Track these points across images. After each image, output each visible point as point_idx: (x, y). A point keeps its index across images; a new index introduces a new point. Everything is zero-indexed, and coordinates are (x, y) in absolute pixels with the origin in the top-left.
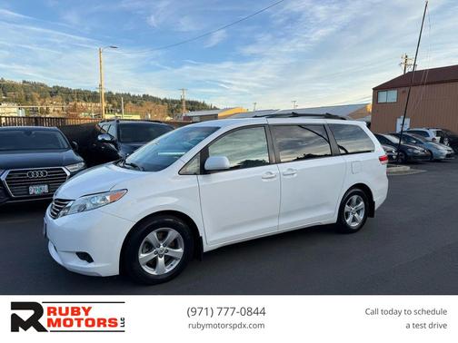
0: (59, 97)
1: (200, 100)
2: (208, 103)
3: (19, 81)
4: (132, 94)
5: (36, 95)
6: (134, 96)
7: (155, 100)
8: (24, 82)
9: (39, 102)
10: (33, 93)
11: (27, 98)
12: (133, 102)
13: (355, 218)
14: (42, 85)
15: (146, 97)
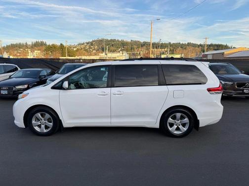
0: (145, 47)
1: (224, 44)
2: (229, 45)
3: (129, 41)
4: (181, 43)
5: (135, 47)
6: (182, 44)
7: (194, 45)
8: (132, 41)
9: (136, 50)
10: (134, 46)
11: (131, 49)
12: (181, 47)
13: (178, 127)
14: (138, 42)
15: (189, 44)
